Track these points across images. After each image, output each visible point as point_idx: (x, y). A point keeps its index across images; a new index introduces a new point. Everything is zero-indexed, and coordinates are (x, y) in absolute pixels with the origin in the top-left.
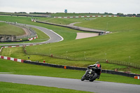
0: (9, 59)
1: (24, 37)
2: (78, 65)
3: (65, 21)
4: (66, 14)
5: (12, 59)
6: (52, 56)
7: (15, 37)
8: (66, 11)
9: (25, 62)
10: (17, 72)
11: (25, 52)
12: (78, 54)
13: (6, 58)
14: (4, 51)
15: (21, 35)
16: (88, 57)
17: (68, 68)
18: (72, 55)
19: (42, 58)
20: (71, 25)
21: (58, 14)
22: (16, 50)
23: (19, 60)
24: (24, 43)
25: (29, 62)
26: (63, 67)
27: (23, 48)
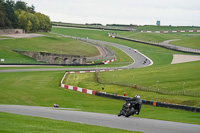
0: (75, 89)
1: (98, 58)
2: (173, 101)
3: (156, 37)
4: (158, 27)
5: (80, 89)
6: (136, 87)
7: (84, 59)
8: (158, 22)
9: (97, 94)
10: (86, 108)
11: (97, 80)
12: (173, 85)
13: (71, 88)
14: (69, 78)
15: (94, 55)
16: (188, 90)
17: (158, 105)
18: (165, 86)
19: (121, 89)
20: (165, 43)
21: (147, 27)
22: (86, 76)
23: (90, 92)
24: (97, 68)
25: (104, 95)
26: (152, 103)
27: (96, 74)
